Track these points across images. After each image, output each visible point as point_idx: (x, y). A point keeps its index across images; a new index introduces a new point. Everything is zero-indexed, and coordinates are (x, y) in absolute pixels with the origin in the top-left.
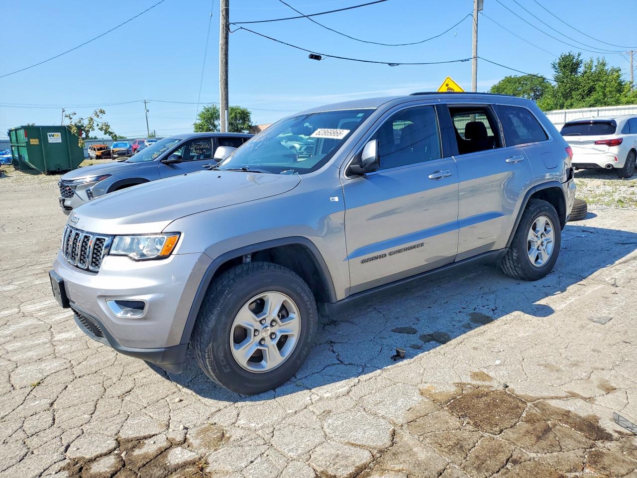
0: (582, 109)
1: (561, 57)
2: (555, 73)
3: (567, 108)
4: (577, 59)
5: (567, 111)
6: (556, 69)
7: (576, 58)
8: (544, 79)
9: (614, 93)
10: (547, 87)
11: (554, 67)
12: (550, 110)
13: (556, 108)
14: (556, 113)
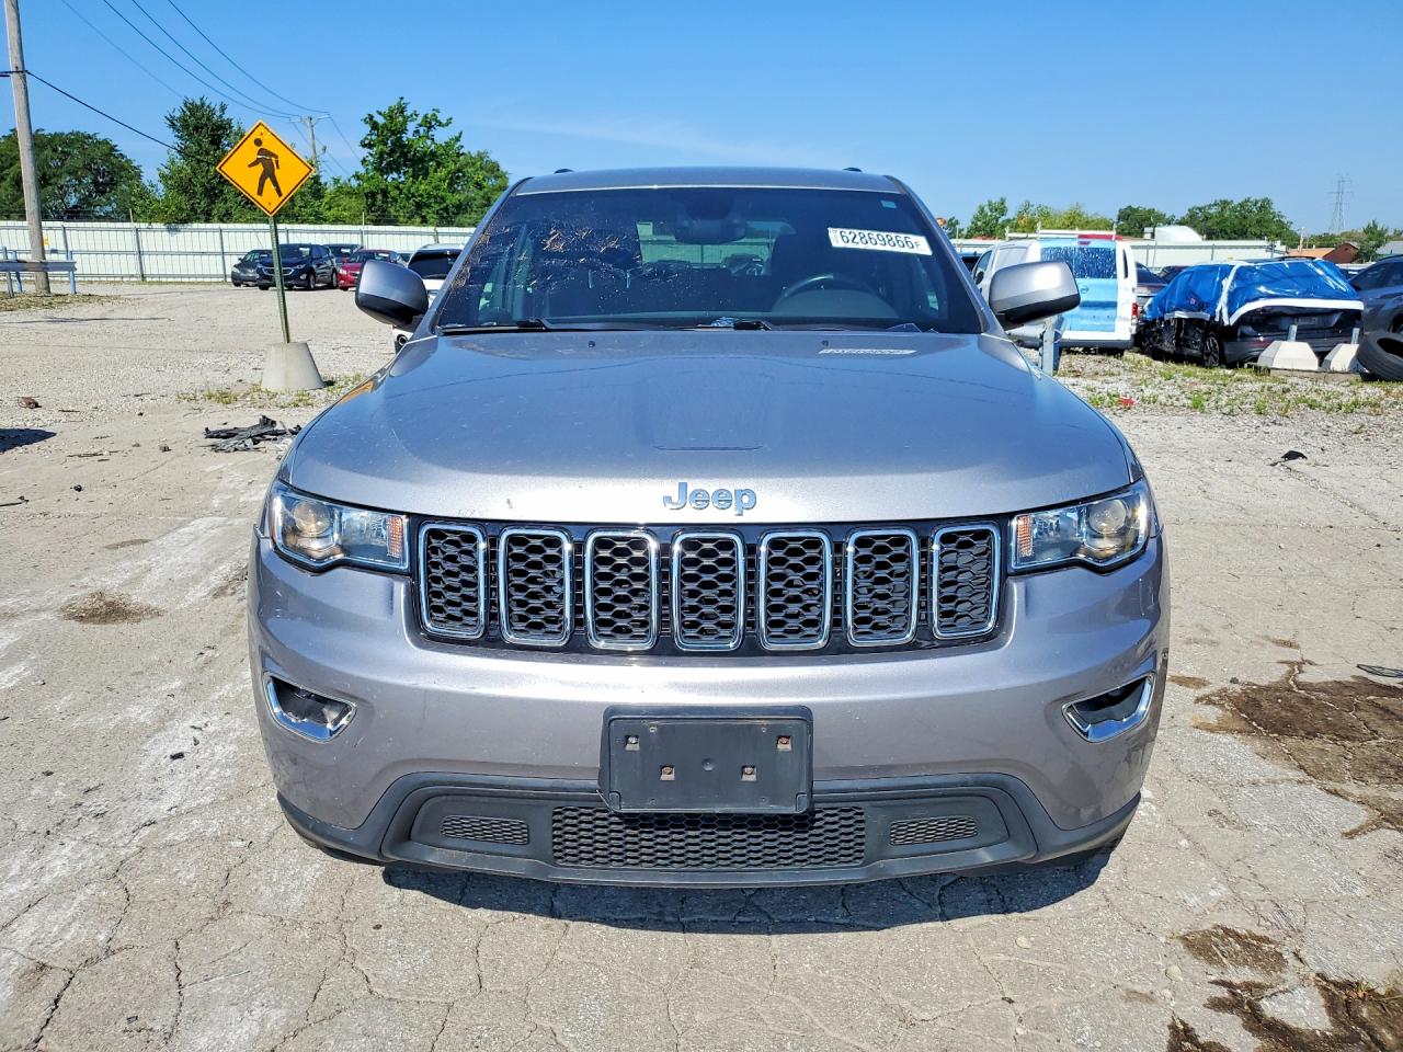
0: (254, 226)
1: (185, 104)
2: (177, 140)
3: (222, 221)
4: (221, 116)
5: (223, 226)
6: (178, 130)
7: (218, 114)
8: (113, 148)
9: (309, 198)
10: (123, 168)
11: (173, 125)
12: (184, 221)
13: (198, 220)
14: (199, 230)
